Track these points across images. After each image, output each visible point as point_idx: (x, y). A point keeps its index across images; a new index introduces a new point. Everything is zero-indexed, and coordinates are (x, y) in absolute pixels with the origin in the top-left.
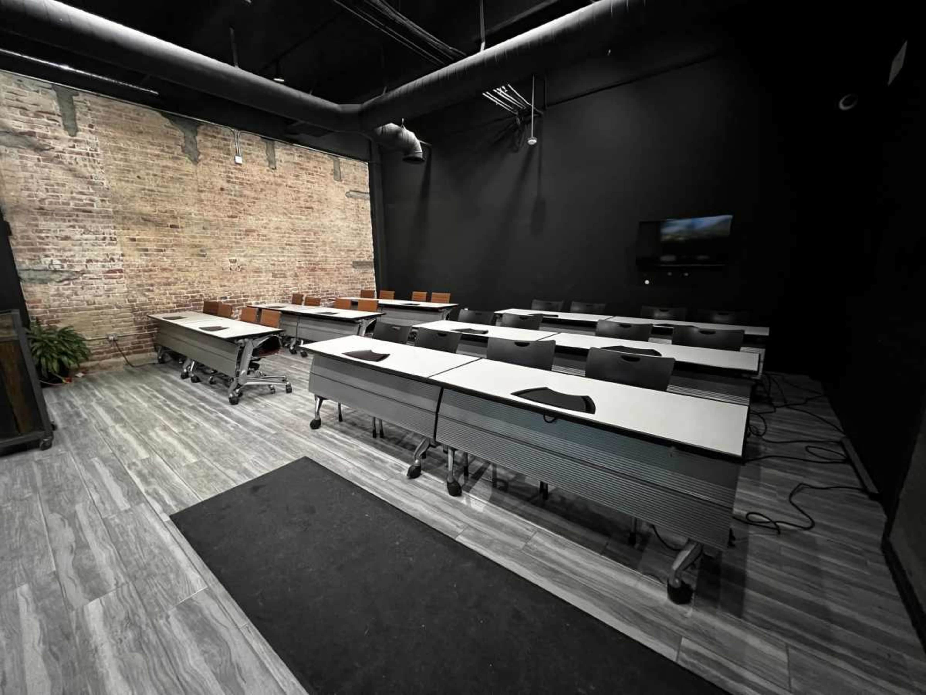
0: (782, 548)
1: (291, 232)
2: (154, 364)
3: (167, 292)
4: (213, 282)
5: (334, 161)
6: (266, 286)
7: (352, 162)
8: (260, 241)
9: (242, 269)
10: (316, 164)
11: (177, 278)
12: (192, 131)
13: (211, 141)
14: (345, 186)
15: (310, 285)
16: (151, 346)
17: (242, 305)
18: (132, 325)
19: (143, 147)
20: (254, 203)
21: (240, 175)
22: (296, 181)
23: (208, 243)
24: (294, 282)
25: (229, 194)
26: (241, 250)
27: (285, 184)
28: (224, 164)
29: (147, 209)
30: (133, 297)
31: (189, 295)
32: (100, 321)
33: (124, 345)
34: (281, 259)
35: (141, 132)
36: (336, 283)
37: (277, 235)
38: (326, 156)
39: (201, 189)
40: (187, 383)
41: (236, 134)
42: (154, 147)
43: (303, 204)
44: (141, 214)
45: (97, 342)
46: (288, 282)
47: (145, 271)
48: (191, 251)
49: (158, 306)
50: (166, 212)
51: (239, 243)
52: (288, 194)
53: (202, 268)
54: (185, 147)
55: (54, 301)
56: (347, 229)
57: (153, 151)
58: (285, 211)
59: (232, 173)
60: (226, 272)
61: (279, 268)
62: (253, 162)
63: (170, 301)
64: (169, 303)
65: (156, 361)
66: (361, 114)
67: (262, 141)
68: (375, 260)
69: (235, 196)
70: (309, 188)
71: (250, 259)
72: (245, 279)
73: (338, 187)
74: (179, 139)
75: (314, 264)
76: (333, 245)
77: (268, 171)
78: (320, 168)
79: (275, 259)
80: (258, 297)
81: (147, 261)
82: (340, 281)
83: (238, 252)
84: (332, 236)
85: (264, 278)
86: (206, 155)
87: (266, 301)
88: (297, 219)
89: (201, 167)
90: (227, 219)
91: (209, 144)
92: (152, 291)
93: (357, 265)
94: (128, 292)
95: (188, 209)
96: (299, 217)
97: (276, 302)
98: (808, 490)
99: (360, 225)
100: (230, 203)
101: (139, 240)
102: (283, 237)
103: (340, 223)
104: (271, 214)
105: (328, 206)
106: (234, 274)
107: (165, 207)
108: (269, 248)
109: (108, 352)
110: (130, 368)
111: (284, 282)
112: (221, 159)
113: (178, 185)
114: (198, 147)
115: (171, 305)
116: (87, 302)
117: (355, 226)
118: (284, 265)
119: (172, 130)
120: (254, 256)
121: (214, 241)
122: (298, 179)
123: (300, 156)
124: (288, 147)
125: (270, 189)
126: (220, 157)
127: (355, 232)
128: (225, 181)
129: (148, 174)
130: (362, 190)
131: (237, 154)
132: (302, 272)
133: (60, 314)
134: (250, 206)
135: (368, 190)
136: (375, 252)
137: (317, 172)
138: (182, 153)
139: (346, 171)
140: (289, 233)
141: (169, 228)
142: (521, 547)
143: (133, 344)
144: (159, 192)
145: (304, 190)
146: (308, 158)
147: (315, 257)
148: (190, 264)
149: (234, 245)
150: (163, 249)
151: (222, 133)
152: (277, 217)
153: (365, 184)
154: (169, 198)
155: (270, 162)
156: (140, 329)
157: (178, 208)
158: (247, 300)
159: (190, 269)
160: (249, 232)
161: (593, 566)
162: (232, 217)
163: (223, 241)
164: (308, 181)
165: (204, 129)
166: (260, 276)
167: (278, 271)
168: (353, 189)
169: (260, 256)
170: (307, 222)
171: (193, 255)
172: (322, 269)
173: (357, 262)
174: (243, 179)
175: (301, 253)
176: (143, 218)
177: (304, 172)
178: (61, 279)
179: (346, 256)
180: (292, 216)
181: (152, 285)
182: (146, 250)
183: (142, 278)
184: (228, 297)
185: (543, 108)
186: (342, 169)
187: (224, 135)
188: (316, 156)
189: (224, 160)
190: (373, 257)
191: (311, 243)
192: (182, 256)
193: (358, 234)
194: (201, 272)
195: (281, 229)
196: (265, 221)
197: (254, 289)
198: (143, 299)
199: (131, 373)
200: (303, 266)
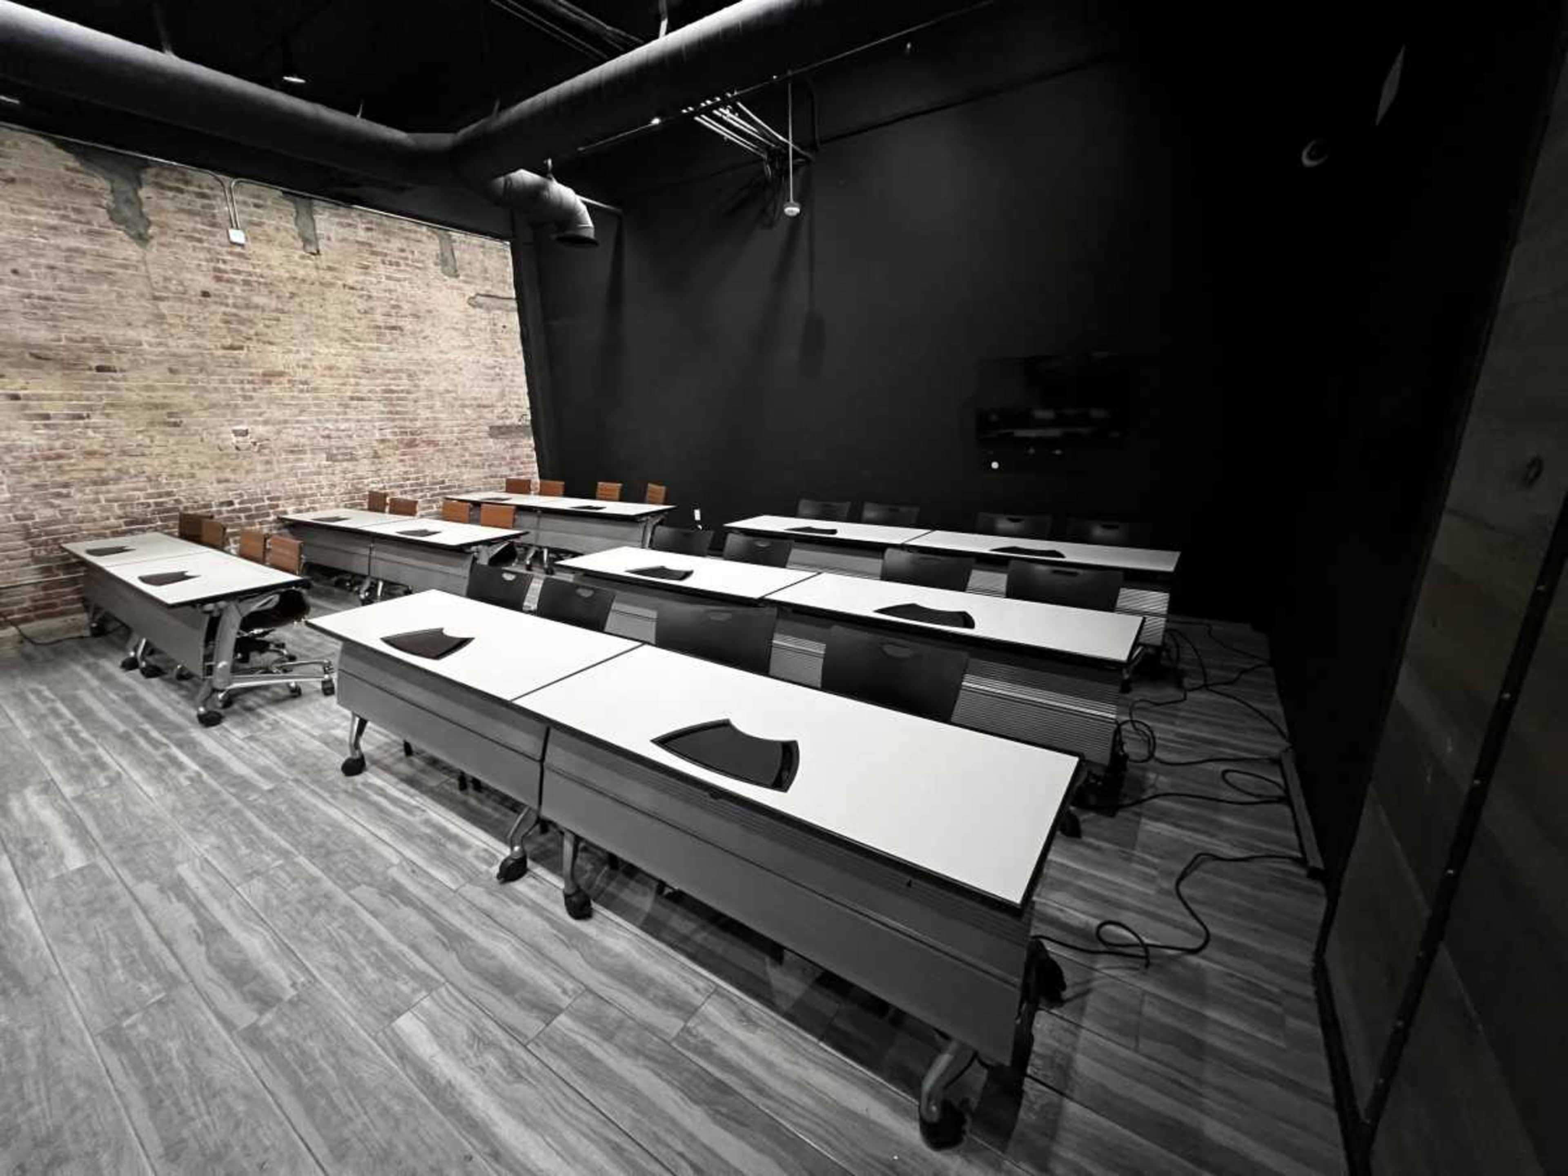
0: (1147, 998)
1: (360, 374)
2: (82, 637)
3: (102, 497)
4: (199, 473)
5: (441, 238)
6: (315, 477)
7: (476, 240)
8: (296, 394)
9: (261, 445)
10: (402, 244)
11: (119, 470)
12: (127, 179)
13: (173, 199)
14: (466, 287)
15: (406, 473)
16: (73, 602)
17: (268, 515)
18: (27, 565)
19: (21, 211)
20: (278, 320)
21: (245, 267)
22: (361, 278)
23: (186, 398)
24: (373, 468)
25: (222, 304)
26: (258, 411)
27: (340, 283)
28: (205, 245)
29: (40, 334)
30: (25, 509)
31: (151, 501)
33: (15, 604)
34: (343, 426)
35: (12, 181)
36: (458, 466)
37: (329, 381)
38: (424, 229)
39: (157, 294)
40: (132, 679)
41: (226, 185)
42: (44, 211)
43: (380, 320)
44: (27, 345)
46: (358, 469)
47: (48, 458)
48: (147, 415)
49: (83, 526)
50: (84, 340)
51: (251, 398)
52: (349, 303)
53: (175, 448)
54: (117, 210)
56: (475, 366)
57: (41, 219)
58: (346, 336)
59: (225, 262)
60: (228, 455)
61: (340, 444)
62: (269, 241)
63: (109, 514)
64: (108, 518)
65: (87, 633)
66: (455, 152)
67: (285, 198)
68: (534, 421)
69: (235, 306)
70: (390, 291)
71: (278, 427)
72: (268, 467)
73: (452, 288)
74: (101, 195)
75: (412, 433)
76: (449, 397)
77: (302, 257)
78: (413, 252)
79: (329, 425)
80: (300, 498)
81: (49, 438)
82: (466, 462)
83: (248, 415)
84: (446, 379)
85: (308, 462)
86: (163, 226)
87: (317, 506)
88: (371, 349)
89: (154, 250)
90: (220, 352)
91: (168, 205)
92: (68, 496)
93: (498, 431)
94: (12, 500)
95: (131, 334)
96: (375, 345)
97: (337, 507)
98: (1211, 865)
99: (500, 360)
100: (227, 322)
101: (27, 398)
102: (344, 384)
103: (460, 356)
104: (316, 341)
105: (433, 325)
106: (245, 457)
107: (79, 331)
108: (316, 405)
110: (29, 648)
111: (351, 468)
112: (197, 235)
113: (105, 287)
114: (145, 210)
115: (113, 521)
117: (490, 361)
118: (350, 437)
119: (80, 176)
120: (286, 422)
121: (196, 396)
122: (366, 274)
123: (369, 229)
124: (342, 210)
125: (309, 293)
126: (195, 230)
127: (492, 372)
128: (209, 278)
129: (35, 266)
130: (500, 293)
131: (233, 224)
132: (389, 448)
134: (268, 327)
135: (513, 294)
136: (533, 408)
137: (406, 259)
138: (110, 223)
139: (467, 257)
140: (355, 377)
141: (94, 372)
142: (674, 1033)
143: (34, 600)
144: (64, 300)
145: (382, 295)
146: (386, 233)
147: (411, 420)
148: (147, 441)
149: (240, 401)
150: (85, 414)
151: (196, 183)
152: (327, 347)
153: (504, 282)
154: (89, 313)
155: (306, 241)
156: (47, 571)
157: (112, 332)
158: (277, 506)
159: (147, 451)
160: (269, 377)
161: (798, 1070)
162: (232, 348)
163: (215, 395)
164: (388, 278)
165: (157, 175)
166: (301, 460)
167: (338, 448)
168: (482, 292)
169: (298, 422)
170: (391, 354)
171: (152, 423)
172: (430, 443)
173: (499, 427)
174: (250, 274)
175: (383, 413)
176: (32, 355)
177: (379, 259)
179: (475, 416)
180: (361, 345)
181: (66, 485)
182: (47, 417)
183: (43, 472)
184: (236, 501)
185: (812, 147)
186: (457, 254)
187: (200, 187)
188: (402, 229)
189: (205, 237)
190: (529, 418)
191: (401, 395)
192: (128, 425)
193: (498, 375)
194: (172, 457)
195: (339, 368)
196: (303, 355)
197: (291, 484)
198: (49, 512)
199: (28, 658)
200: (389, 437)
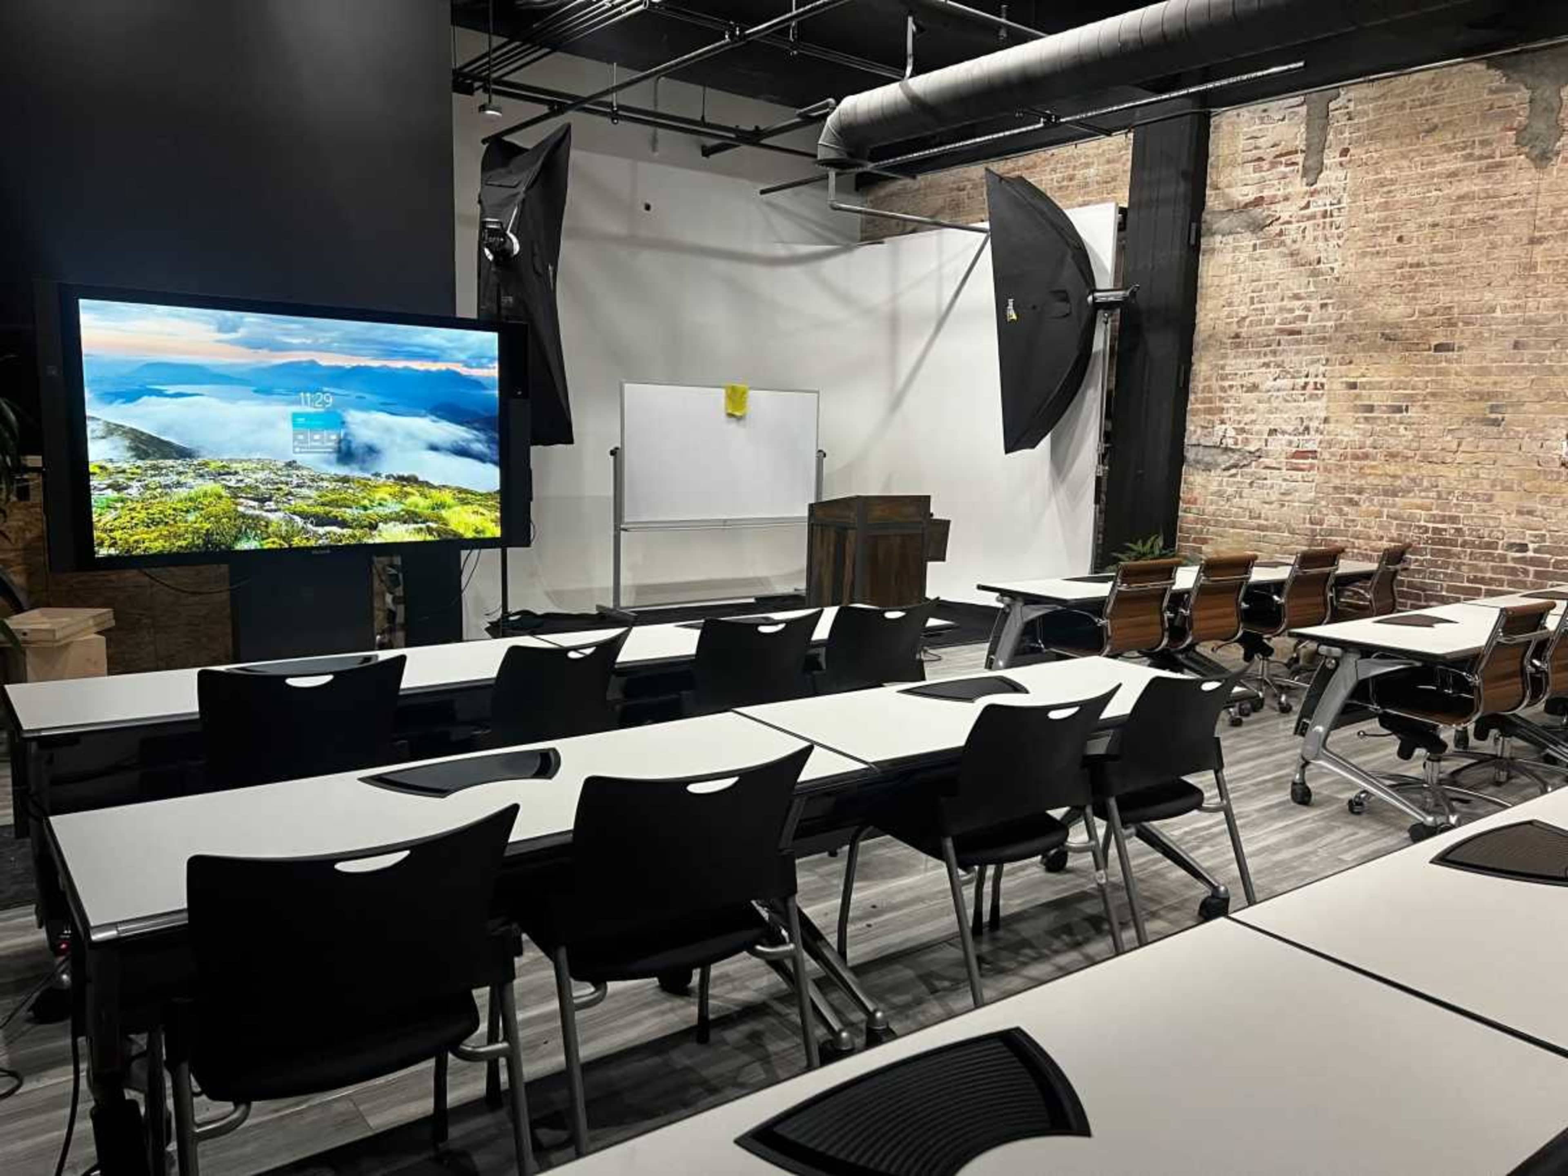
3: (1385, 511)
4: (1500, 497)
11: (1413, 480)
19: (1428, 163)
29: (1398, 311)
30: (1320, 512)
31: (1431, 525)
35: (1432, 129)
42: (1453, 155)
44: (1383, 325)
47: (1356, 457)
48: (1467, 408)
49: (1358, 542)
50: (1435, 312)
53: (1482, 456)
54: (1526, 129)
55: (1211, 504)
57: (1445, 167)
74: (1517, 113)
81: (1365, 433)
89: (1553, 171)
92: (1357, 504)
94: (1314, 501)
95: (1489, 296)
101: (1363, 386)
107: (1436, 301)
113: (1481, 238)
114: (1562, 116)
116: (1250, 512)
119: (1503, 95)
121: (1535, 381)
133: (1211, 529)
138: (1513, 149)
141: (1431, 353)
144: (1432, 264)
148: (1454, 445)
150: (1405, 405)
154: (1452, 275)
157: (1466, 297)
159: (1450, 458)
176: (1383, 335)
178: (1228, 465)
181: (1360, 491)
182: (1371, 409)
183: (1347, 473)
184: (1532, 546)
192: (1442, 422)
198: (1336, 520)
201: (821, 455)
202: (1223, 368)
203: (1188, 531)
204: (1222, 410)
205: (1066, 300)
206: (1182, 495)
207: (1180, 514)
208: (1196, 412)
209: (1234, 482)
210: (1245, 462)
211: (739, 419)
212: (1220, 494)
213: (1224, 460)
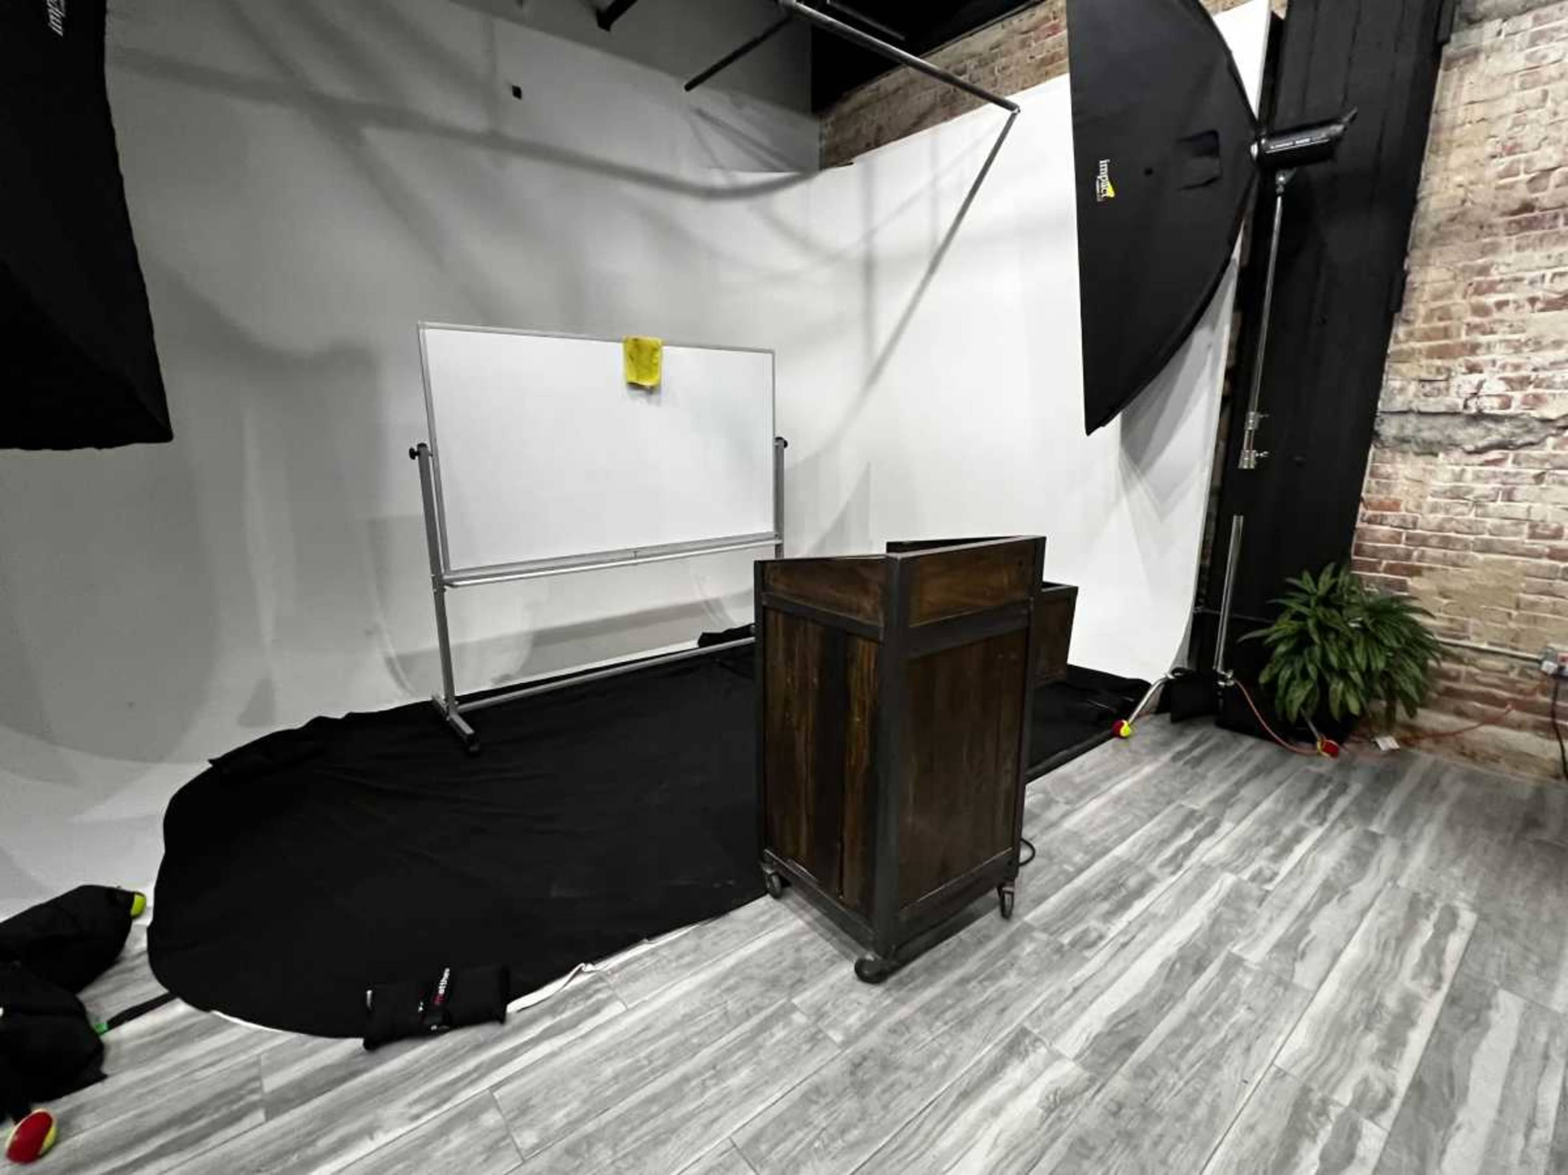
32: (1546, 599)
45: (1499, 664)
55: (1434, 509)
109: (1520, 706)
116: (1533, 526)
133: (1430, 551)
178: (1481, 444)
201: (781, 444)
202: (1484, 270)
203: (1375, 552)
204: (1474, 348)
205: (1213, 151)
206: (1363, 494)
207: (1359, 524)
208: (1407, 357)
209: (1494, 475)
210: (1529, 438)
211: (651, 391)
212: (1456, 494)
213: (1473, 436)
